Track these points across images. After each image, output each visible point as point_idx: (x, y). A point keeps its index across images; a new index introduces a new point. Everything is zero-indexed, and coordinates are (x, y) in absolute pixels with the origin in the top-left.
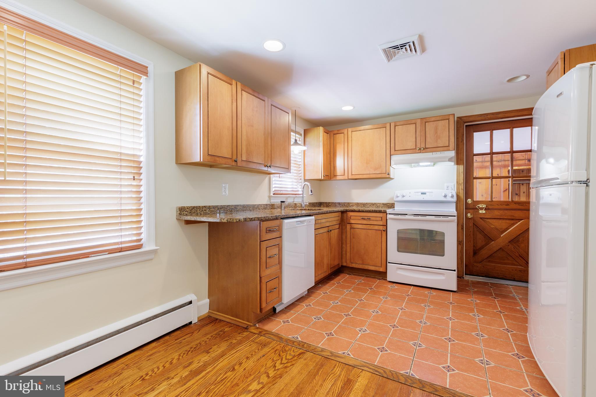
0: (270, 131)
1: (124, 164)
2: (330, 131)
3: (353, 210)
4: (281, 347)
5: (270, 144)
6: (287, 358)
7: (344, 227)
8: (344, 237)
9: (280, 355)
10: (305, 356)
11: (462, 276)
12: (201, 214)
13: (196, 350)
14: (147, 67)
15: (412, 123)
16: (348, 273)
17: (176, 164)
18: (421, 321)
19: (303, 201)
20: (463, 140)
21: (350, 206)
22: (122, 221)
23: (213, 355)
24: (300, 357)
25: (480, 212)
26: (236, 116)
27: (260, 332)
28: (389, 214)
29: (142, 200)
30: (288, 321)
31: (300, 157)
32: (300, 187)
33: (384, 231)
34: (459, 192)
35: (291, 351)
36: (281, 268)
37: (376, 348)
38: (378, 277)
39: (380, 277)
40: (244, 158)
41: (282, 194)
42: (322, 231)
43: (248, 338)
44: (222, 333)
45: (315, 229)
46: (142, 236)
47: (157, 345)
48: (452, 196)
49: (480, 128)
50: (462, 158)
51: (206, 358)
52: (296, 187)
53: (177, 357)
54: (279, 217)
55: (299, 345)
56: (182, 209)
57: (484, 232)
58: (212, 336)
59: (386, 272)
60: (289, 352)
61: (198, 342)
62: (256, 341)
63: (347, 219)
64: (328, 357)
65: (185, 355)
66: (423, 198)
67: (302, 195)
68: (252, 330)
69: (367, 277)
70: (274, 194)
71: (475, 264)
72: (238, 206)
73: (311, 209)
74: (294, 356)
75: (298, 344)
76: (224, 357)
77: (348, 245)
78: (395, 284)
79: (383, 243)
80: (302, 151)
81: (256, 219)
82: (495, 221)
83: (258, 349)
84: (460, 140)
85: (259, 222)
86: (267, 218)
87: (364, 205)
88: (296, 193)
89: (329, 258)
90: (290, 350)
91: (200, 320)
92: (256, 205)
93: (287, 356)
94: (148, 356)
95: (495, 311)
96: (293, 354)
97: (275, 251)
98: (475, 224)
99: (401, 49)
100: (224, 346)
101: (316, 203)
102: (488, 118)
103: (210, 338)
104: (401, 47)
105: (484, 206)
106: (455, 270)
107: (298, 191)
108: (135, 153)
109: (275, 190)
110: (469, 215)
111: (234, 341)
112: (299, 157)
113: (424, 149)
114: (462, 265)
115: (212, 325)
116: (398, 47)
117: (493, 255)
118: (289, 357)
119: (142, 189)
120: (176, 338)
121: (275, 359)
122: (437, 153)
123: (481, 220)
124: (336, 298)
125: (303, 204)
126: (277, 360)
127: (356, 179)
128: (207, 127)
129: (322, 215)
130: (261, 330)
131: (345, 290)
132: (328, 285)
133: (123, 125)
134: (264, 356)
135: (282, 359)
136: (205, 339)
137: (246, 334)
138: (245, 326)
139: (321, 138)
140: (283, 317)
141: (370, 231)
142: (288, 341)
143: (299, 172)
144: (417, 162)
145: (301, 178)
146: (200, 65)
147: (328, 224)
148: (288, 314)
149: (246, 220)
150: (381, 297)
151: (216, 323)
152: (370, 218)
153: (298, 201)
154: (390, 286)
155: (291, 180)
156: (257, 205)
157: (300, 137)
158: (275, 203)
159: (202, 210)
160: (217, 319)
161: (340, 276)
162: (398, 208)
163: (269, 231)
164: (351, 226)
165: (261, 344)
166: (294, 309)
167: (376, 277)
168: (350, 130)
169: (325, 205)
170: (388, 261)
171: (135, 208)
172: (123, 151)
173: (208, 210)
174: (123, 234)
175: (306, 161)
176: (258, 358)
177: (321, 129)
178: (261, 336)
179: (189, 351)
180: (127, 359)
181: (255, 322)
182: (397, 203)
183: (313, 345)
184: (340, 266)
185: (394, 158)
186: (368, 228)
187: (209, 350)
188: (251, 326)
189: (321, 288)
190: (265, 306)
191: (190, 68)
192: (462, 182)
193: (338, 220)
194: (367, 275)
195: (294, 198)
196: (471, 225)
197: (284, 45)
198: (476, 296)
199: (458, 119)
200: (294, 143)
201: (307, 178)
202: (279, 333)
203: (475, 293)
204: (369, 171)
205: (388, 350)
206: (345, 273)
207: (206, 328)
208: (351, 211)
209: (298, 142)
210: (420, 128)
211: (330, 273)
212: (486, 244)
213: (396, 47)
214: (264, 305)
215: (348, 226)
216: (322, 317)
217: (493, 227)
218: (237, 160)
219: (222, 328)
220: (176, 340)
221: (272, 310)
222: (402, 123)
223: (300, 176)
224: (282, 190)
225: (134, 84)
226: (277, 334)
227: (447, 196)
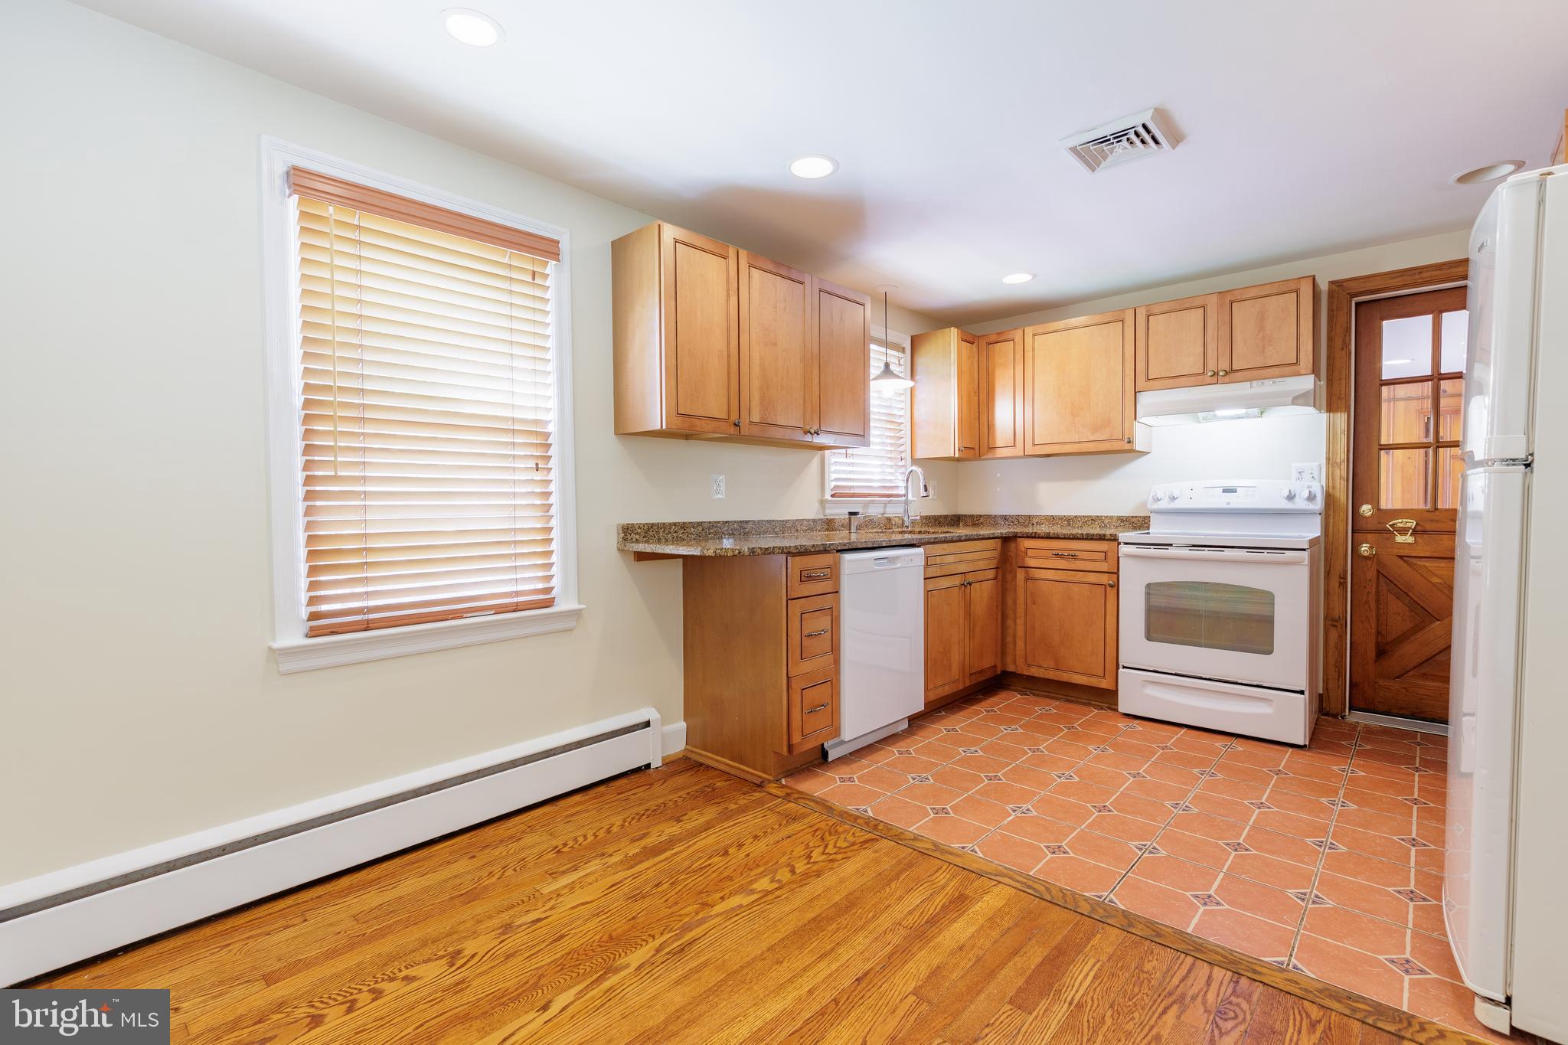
0: (816, 351)
1: (519, 440)
2: (978, 337)
3: (1032, 534)
4: (827, 825)
5: (816, 381)
6: (838, 845)
7: (1009, 577)
8: (1010, 601)
9: (823, 839)
10: (877, 846)
11: (1339, 711)
12: (667, 540)
13: (657, 814)
14: (558, 242)
15: (1194, 305)
16: (1020, 691)
17: (616, 433)
18: (1176, 804)
19: (906, 511)
20: (1346, 345)
21: (1033, 524)
22: (517, 552)
23: (688, 825)
24: (866, 846)
25: (1399, 539)
26: (737, 327)
27: (788, 795)
28: (1127, 544)
29: (553, 511)
30: (851, 780)
31: (902, 405)
32: (900, 478)
33: (1112, 586)
34: (1334, 487)
35: (848, 833)
36: (837, 662)
37: (1042, 845)
38: (1097, 703)
39: (1102, 704)
40: (756, 418)
41: (853, 496)
42: (945, 583)
43: (760, 803)
44: (709, 790)
45: (925, 579)
46: (554, 582)
47: (583, 799)
48: (1311, 498)
49: (1403, 306)
50: (1343, 392)
51: (675, 829)
52: (893, 478)
53: (619, 823)
54: (831, 547)
55: (868, 825)
56: (628, 529)
57: (1410, 594)
58: (688, 794)
59: (1117, 690)
60: (843, 836)
61: (661, 801)
62: (777, 810)
63: (1016, 555)
64: (926, 852)
65: (635, 821)
66: (1228, 504)
67: (904, 498)
68: (773, 789)
69: (1068, 701)
70: (832, 496)
71: (1381, 682)
72: (747, 522)
73: (927, 532)
74: (853, 844)
75: (866, 823)
76: (709, 832)
77: (1020, 622)
78: (1137, 721)
79: (1108, 617)
80: (906, 389)
81: (777, 551)
82: (1443, 565)
83: (780, 825)
84: (1338, 343)
85: (784, 556)
86: (803, 550)
87: (1069, 521)
88: (891, 492)
89: (967, 650)
90: (846, 831)
91: (668, 763)
92: (789, 520)
93: (839, 842)
94: (567, 816)
95: (1398, 798)
96: (851, 839)
97: (824, 622)
98: (1382, 574)
99: (1118, 142)
100: (711, 813)
101: (946, 517)
102: (1422, 279)
103: (685, 796)
104: (1115, 138)
105: (1409, 525)
106: (1302, 692)
107: (897, 487)
108: (538, 418)
109: (836, 487)
110: (1363, 549)
111: (733, 806)
112: (898, 406)
113: (1227, 373)
114: (1340, 682)
115: (690, 774)
116: (1109, 140)
117: (1438, 658)
118: (840, 844)
119: (552, 488)
120: (619, 791)
121: (811, 845)
122: (1263, 383)
123: (1402, 563)
124: (975, 742)
125: (905, 519)
126: (815, 847)
127: (1048, 456)
128: (675, 356)
129: (945, 545)
130: (789, 791)
131: (1002, 727)
132: (961, 713)
133: (516, 363)
134: (790, 837)
135: (826, 846)
136: (675, 797)
137: (757, 795)
138: (758, 781)
139: (954, 356)
140: (842, 771)
141: (1075, 588)
142: (844, 815)
143: (899, 442)
144: (1207, 408)
145: (903, 455)
146: (659, 225)
147: (962, 568)
148: (854, 766)
149: (753, 552)
150: (1091, 748)
151: (699, 770)
152: (1077, 553)
153: (894, 511)
154: (1122, 724)
155: (880, 463)
156: (793, 521)
157: (901, 355)
158: (835, 517)
159: (670, 532)
160: (701, 764)
161: (998, 696)
162: (1158, 530)
163: (807, 577)
164: (1027, 572)
165: (787, 816)
166: (869, 758)
167: (1093, 702)
168: (1029, 331)
169: (969, 520)
170: (1121, 664)
171: (539, 526)
172: (518, 415)
173: (681, 532)
174: (519, 576)
175: (916, 414)
176: (777, 839)
177: (953, 333)
178: (789, 801)
179: (643, 815)
180: (529, 818)
181: (779, 774)
182: (1156, 515)
183: (897, 827)
184: (999, 672)
185: (1145, 399)
186: (1069, 579)
187: (680, 816)
188: (770, 781)
189: (944, 719)
190: (800, 740)
191: (639, 232)
192: (1342, 458)
193: (994, 558)
194: (1070, 698)
195: (885, 504)
196: (1371, 574)
197: (837, 165)
198: (1362, 762)
199: (1333, 286)
200: (884, 371)
201: (919, 455)
202: (828, 799)
203: (1362, 754)
204: (1081, 435)
205: (1070, 852)
206: (1013, 690)
207: (678, 778)
208: (1028, 537)
209: (892, 367)
210: (1215, 317)
211: (967, 684)
212: (1417, 629)
213: (1104, 140)
214: (796, 738)
215: (1020, 575)
216: (930, 778)
217: (1439, 581)
218: (739, 422)
219: (711, 781)
220: (619, 794)
221: (819, 755)
222: (1166, 308)
223: (902, 452)
224: (853, 487)
225: (534, 280)
226: (824, 800)
227: (1295, 496)
